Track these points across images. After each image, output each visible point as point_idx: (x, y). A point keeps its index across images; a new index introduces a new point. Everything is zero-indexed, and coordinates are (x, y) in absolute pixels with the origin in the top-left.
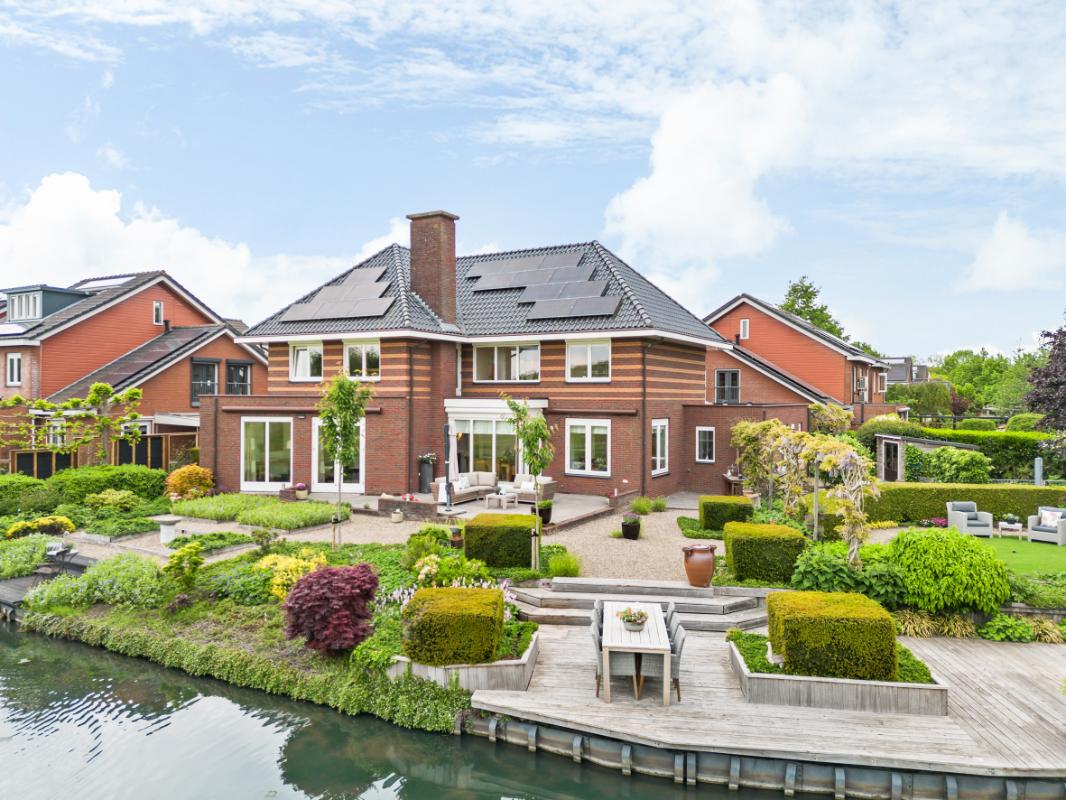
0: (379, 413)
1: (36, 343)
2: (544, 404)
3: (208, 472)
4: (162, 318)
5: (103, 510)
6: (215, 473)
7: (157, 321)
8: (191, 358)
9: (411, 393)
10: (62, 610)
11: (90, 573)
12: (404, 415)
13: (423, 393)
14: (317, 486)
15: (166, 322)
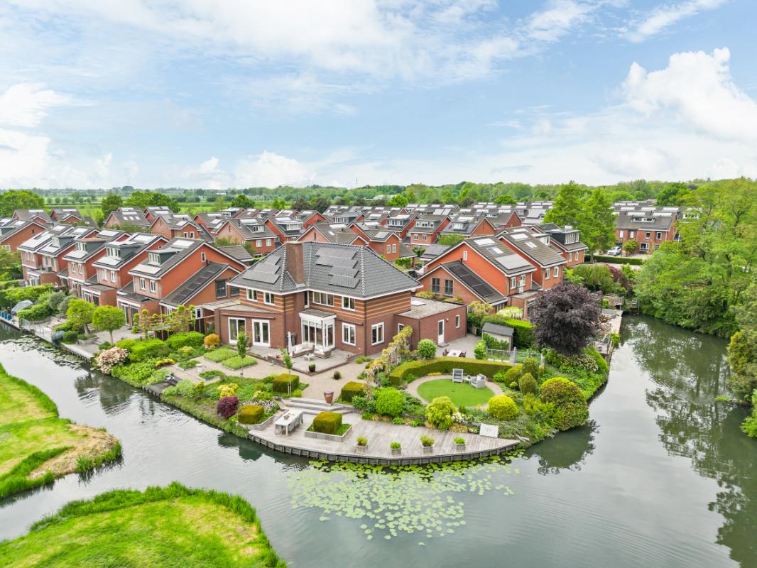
0: (274, 319)
1: (159, 278)
2: (335, 316)
3: (218, 336)
4: (205, 259)
5: (183, 355)
6: (221, 338)
7: (203, 260)
8: (215, 281)
9: (285, 312)
10: (171, 397)
11: (178, 385)
12: (282, 320)
13: (291, 311)
14: (255, 344)
15: (207, 261)
